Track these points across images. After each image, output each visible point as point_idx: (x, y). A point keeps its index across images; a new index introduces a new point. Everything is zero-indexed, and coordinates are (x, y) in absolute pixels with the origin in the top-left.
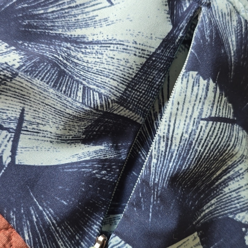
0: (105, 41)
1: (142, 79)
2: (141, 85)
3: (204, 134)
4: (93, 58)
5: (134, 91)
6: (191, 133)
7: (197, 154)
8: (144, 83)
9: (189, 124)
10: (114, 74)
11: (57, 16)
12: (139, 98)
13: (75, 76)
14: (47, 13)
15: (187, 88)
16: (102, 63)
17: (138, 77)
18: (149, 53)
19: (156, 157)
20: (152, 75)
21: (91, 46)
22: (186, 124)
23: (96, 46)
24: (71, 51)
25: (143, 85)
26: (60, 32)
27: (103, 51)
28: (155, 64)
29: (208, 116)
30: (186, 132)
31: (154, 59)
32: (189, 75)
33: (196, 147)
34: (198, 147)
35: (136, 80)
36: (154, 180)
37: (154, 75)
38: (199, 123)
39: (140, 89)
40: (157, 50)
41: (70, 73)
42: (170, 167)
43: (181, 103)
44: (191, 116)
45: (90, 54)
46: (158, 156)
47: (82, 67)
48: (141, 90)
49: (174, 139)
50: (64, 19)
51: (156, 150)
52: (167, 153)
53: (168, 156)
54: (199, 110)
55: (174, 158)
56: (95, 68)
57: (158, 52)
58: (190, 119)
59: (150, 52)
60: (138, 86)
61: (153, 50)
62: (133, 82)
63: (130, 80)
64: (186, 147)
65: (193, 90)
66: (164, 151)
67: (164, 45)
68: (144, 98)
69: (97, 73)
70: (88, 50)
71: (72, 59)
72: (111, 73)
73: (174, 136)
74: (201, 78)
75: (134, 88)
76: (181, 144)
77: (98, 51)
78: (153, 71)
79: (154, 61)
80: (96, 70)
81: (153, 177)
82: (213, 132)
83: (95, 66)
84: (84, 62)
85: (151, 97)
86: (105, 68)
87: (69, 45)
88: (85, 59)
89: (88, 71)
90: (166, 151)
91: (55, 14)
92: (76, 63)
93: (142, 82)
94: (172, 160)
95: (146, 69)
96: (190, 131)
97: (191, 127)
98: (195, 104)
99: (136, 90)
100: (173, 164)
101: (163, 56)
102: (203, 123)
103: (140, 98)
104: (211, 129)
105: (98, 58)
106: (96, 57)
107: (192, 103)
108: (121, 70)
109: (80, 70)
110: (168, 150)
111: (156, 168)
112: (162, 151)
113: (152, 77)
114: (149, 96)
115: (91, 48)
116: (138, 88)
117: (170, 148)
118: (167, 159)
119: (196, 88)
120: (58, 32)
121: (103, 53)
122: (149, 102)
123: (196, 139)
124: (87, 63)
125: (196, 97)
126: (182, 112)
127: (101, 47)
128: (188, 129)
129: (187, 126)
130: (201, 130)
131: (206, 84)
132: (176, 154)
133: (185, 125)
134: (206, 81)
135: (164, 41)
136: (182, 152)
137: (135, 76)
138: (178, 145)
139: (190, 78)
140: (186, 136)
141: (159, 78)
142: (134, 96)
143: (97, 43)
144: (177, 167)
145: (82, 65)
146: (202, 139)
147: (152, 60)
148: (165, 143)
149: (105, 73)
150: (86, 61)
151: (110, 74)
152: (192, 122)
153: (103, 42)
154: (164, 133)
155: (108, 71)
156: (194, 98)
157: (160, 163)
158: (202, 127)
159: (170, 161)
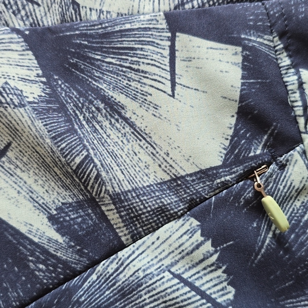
0: (141, 130)
1: (155, 193)
2: (150, 199)
3: (160, 286)
4: (118, 136)
5: (138, 200)
6: (148, 275)
7: (140, 300)
8: (155, 201)
9: (153, 265)
10: (126, 169)
11: (111, 69)
12: (140, 212)
13: (85, 140)
14: (103, 61)
15: (177, 231)
16: (122, 149)
17: (151, 189)
18: (176, 174)
19: (99, 274)
20: (169, 199)
21: (124, 123)
22: (150, 263)
23: (129, 127)
24: (99, 114)
25: (152, 201)
26: (103, 88)
27: (132, 139)
28: (179, 190)
29: (178, 272)
30: (144, 270)
31: (179, 182)
32: (188, 220)
33: (143, 292)
34: (145, 294)
35: (147, 190)
36: (81, 297)
37: (173, 201)
38: (164, 272)
39: (147, 203)
40: (188, 175)
41: (82, 135)
42: (105, 295)
43: (161, 240)
44: (161, 260)
45: (117, 131)
46: (101, 275)
47: (100, 136)
48: (146, 205)
49: (127, 268)
50: (115, 76)
51: (103, 267)
52: (112, 278)
53: (110, 282)
54: (173, 260)
55: (115, 287)
56: (112, 147)
57: (188, 179)
58: (159, 262)
59: (179, 173)
60: (145, 198)
61: (183, 173)
62: (142, 190)
63: (141, 186)
64: (133, 285)
65: (182, 236)
66: (110, 273)
67: (198, 176)
68: (146, 217)
69: (111, 154)
70: (118, 125)
71: (95, 123)
72: (124, 166)
73: (130, 265)
74: (200, 231)
75: (140, 196)
76: (131, 279)
77: (127, 134)
78: (173, 195)
79: (178, 185)
80: (111, 150)
81: (82, 293)
82: (174, 291)
83: (113, 146)
84: (105, 133)
85: (155, 221)
86: (121, 156)
87: (102, 106)
88: (109, 132)
89: (103, 144)
90: (112, 275)
91: (111, 66)
92: (96, 129)
93: (152, 198)
94: (112, 289)
95: (164, 187)
96: (148, 272)
97: (152, 269)
98: (173, 252)
99: (141, 201)
100: (110, 293)
101: (191, 185)
102: (167, 275)
103: (141, 214)
104: (173, 286)
105: (122, 141)
106: (121, 139)
107: (172, 249)
108: (135, 170)
109: (95, 138)
110: (115, 275)
111: (90, 286)
112: (108, 273)
113: (169, 201)
114: (152, 219)
115: (122, 125)
116: (145, 200)
117: (118, 275)
118: (108, 284)
119: (186, 237)
120: (100, 86)
121: (130, 141)
122: (149, 226)
123: (148, 284)
124: (108, 136)
125: (180, 246)
126: (156, 249)
127: (133, 133)
128: (148, 268)
129: (150, 266)
130: (161, 279)
131: (199, 241)
132: (119, 286)
133: (148, 262)
134: (202, 239)
135: (201, 171)
136: (126, 287)
137: (148, 186)
138: (127, 278)
139: (188, 223)
140: (141, 274)
141: (176, 208)
142: (135, 205)
143: (132, 125)
144: (111, 300)
145: (101, 135)
146: (155, 289)
147: (177, 182)
148: (117, 266)
149: (119, 161)
150: (108, 134)
151: (122, 165)
152: (158, 266)
153: (138, 130)
154: (123, 256)
155: (123, 162)
156: (177, 245)
157: (98, 284)
158: (164, 277)
159: (109, 288)
